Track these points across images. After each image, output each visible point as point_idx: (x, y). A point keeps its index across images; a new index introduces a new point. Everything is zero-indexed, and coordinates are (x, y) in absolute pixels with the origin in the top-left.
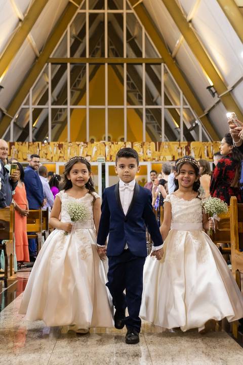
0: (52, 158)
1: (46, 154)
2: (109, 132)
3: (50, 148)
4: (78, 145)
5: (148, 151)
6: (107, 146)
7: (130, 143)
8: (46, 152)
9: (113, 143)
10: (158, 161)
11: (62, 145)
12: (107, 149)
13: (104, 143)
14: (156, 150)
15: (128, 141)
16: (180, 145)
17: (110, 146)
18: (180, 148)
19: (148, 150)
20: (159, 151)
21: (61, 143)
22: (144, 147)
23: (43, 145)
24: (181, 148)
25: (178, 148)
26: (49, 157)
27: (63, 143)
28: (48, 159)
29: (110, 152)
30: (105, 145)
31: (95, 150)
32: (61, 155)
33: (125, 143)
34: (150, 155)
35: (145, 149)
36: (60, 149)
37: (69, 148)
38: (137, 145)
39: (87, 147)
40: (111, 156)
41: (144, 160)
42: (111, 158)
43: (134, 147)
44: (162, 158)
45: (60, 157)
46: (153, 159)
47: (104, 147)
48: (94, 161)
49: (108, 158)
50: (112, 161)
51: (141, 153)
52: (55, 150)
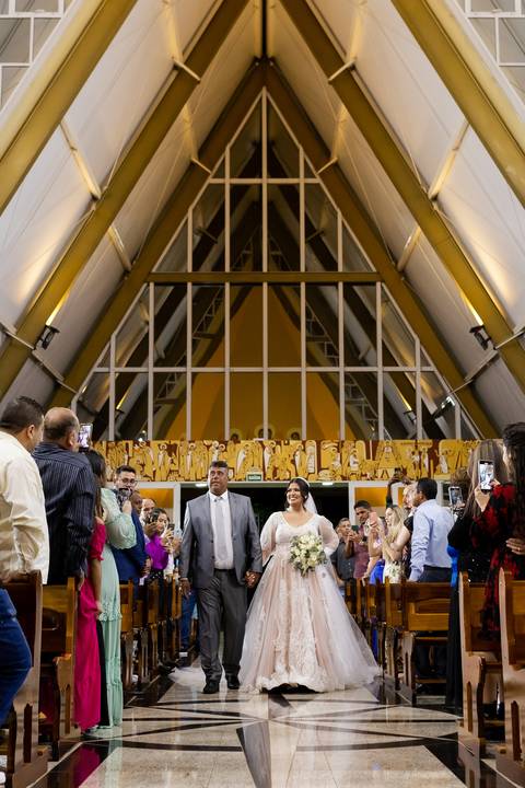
0: (154, 472)
1: (143, 465)
3: (151, 453)
4: (208, 447)
5: (352, 459)
6: (267, 449)
7: (314, 443)
8: (141, 462)
9: (278, 443)
10: (372, 479)
11: (176, 445)
12: (267, 456)
13: (261, 442)
14: (368, 457)
15: (309, 438)
16: (416, 447)
17: (274, 449)
18: (417, 452)
19: (352, 456)
20: (374, 459)
21: (172, 443)
22: (343, 450)
23: (137, 447)
24: (420, 453)
25: (413, 453)
26: (148, 470)
27: (178, 442)
28: (146, 476)
29: (272, 460)
30: (264, 447)
31: (241, 456)
32: (173, 468)
33: (304, 443)
34: (354, 468)
35: (344, 456)
36: (170, 455)
37: (190, 453)
38: (328, 446)
39: (226, 450)
40: (275, 469)
41: (344, 478)
42: (275, 474)
43: (322, 451)
44: (379, 473)
45: (171, 471)
46: (362, 475)
47: (261, 449)
48: (240, 480)
49: (269, 474)
50: (278, 479)
51: (337, 463)
52: (161, 457)
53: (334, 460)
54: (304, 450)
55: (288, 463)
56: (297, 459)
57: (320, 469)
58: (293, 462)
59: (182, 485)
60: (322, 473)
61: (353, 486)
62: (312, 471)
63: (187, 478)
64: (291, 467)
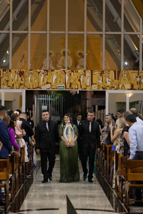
0: (13, 85)
1: (8, 81)
2: (68, 48)
3: (11, 76)
4: (39, 73)
5: (107, 79)
6: (67, 74)
7: (90, 71)
8: (7, 79)
9: (73, 71)
10: (117, 89)
11: (23, 72)
12: (67, 78)
13: (64, 71)
14: (115, 79)
16: (138, 74)
17: (70, 74)
18: (138, 77)
19: (107, 78)
20: (118, 80)
21: (22, 71)
22: (104, 75)
23: (5, 72)
24: (140, 77)
25: (137, 77)
26: (10, 84)
27: (24, 70)
28: (9, 86)
29: (69, 79)
30: (65, 73)
31: (55, 77)
32: (22, 82)
33: (85, 71)
34: (109, 84)
35: (104, 78)
36: (21, 76)
37: (30, 75)
38: (97, 73)
39: (47, 74)
40: (71, 84)
41: (103, 88)
42: (70, 86)
43: (93, 75)
44: (121, 86)
45: (21, 84)
46: (112, 87)
47: (64, 74)
48: (54, 89)
49: (68, 86)
50: (72, 89)
51: (100, 81)
52: (16, 77)
53: (99, 80)
54: (85, 75)
55: (77, 80)
56: (81, 79)
57: (92, 84)
58: (79, 80)
59: (26, 91)
60: (93, 86)
61: (108, 92)
62: (88, 85)
63: (28, 87)
64: (78, 83)
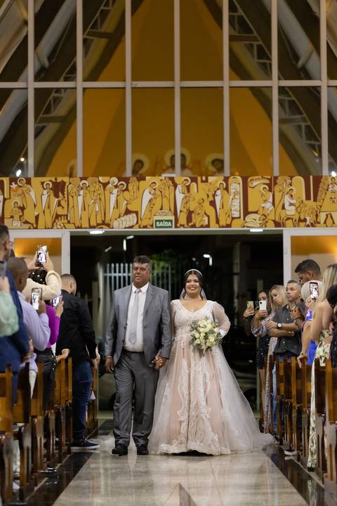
0: (37, 217)
1: (22, 209)
2: (183, 144)
3: (32, 194)
4: (105, 185)
5: (287, 200)
6: (179, 187)
7: (240, 179)
8: (20, 204)
9: (194, 180)
10: (313, 225)
11: (63, 183)
12: (180, 197)
13: (172, 179)
14: (308, 198)
15: (233, 173)
17: (188, 188)
19: (287, 197)
20: (315, 200)
21: (59, 180)
22: (277, 188)
23: (14, 186)
27: (66, 179)
28: (26, 222)
29: (186, 201)
30: (175, 185)
31: (147, 197)
32: (61, 211)
33: (226, 180)
34: (291, 211)
35: (278, 196)
36: (57, 196)
37: (82, 192)
38: (258, 184)
39: (127, 189)
40: (190, 213)
41: (277, 224)
42: (189, 219)
43: (250, 190)
44: (322, 217)
45: (57, 216)
46: (300, 220)
47: (172, 188)
48: (145, 227)
49: (183, 219)
50: (194, 226)
51: (269, 205)
52: (45, 198)
53: (265, 201)
54: (227, 189)
55: (206, 204)
56: (218, 200)
57: (246, 212)
58: (213, 204)
59: (71, 232)
60: (249, 218)
61: (288, 234)
62: (236, 214)
63: (78, 224)
64: (211, 211)
